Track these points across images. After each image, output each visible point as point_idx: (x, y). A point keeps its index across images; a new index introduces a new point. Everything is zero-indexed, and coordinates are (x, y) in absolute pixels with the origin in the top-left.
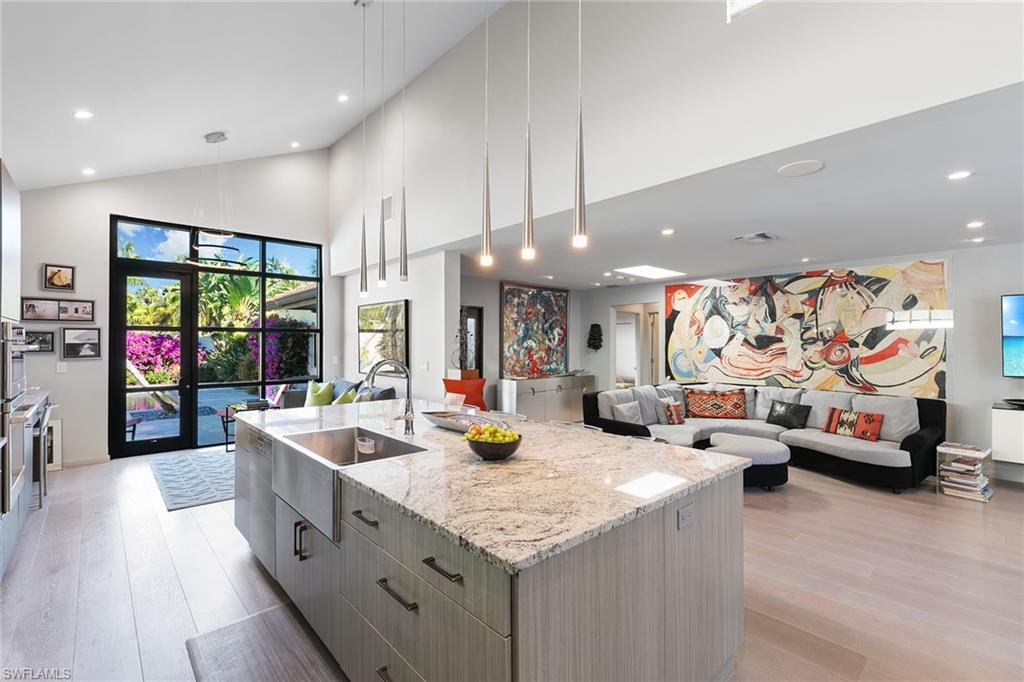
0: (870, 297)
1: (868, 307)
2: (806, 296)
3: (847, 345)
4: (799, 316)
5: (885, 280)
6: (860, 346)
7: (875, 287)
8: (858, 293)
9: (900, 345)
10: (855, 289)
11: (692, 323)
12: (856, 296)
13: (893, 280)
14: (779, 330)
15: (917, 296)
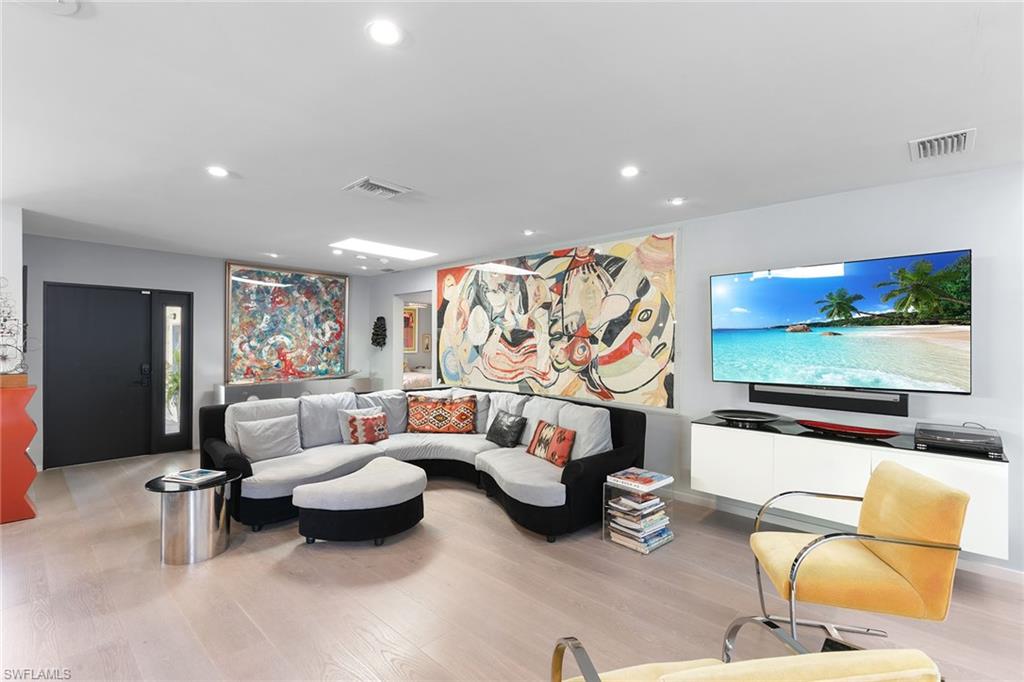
0: (608, 281)
1: (606, 293)
2: (554, 281)
3: (588, 341)
4: (547, 306)
5: (620, 259)
6: (600, 342)
7: (612, 269)
8: (598, 276)
9: (635, 341)
10: (595, 271)
11: (460, 314)
12: (597, 281)
13: (628, 259)
14: (531, 323)
15: (649, 279)
